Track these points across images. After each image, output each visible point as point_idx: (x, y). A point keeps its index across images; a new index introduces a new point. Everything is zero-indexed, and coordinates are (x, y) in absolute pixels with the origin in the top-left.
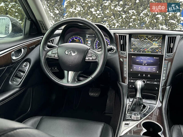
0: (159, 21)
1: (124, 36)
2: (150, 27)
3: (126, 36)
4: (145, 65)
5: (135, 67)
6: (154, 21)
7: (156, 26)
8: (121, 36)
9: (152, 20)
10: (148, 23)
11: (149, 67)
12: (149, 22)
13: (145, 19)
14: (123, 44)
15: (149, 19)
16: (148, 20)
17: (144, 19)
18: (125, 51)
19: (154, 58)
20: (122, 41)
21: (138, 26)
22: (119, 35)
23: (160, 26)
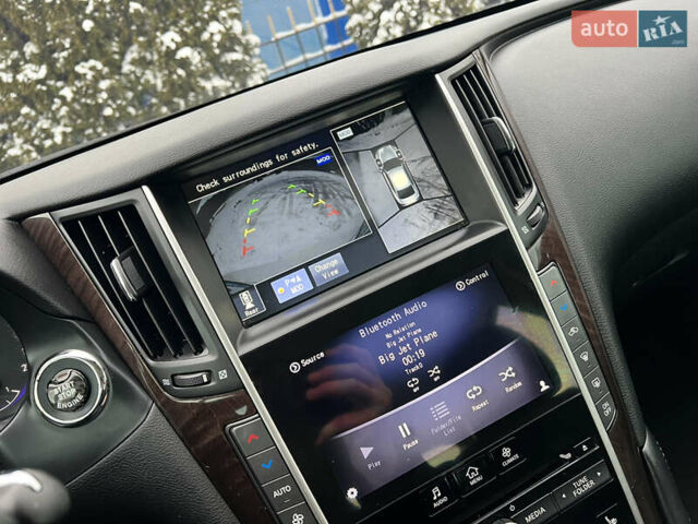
0: (193, 68)
1: (109, 214)
2: (176, 100)
3: (130, 210)
4: (427, 385)
5: (366, 452)
6: (179, 76)
7: (193, 90)
8: (90, 219)
9: (171, 73)
10: (164, 87)
11: (467, 384)
12: (164, 83)
13: (145, 77)
14: (148, 292)
15: (159, 75)
16: (155, 77)
17: (142, 81)
18: (199, 347)
19: (460, 285)
20: (115, 264)
21: (137, 110)
22: (69, 224)
23: (203, 83)
